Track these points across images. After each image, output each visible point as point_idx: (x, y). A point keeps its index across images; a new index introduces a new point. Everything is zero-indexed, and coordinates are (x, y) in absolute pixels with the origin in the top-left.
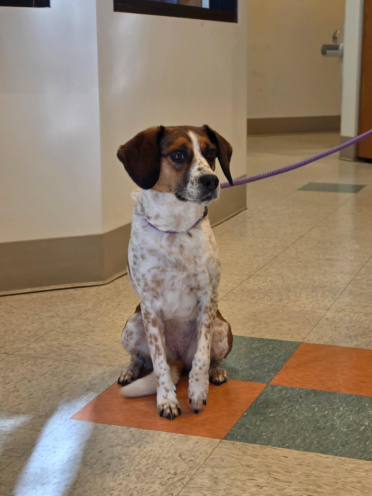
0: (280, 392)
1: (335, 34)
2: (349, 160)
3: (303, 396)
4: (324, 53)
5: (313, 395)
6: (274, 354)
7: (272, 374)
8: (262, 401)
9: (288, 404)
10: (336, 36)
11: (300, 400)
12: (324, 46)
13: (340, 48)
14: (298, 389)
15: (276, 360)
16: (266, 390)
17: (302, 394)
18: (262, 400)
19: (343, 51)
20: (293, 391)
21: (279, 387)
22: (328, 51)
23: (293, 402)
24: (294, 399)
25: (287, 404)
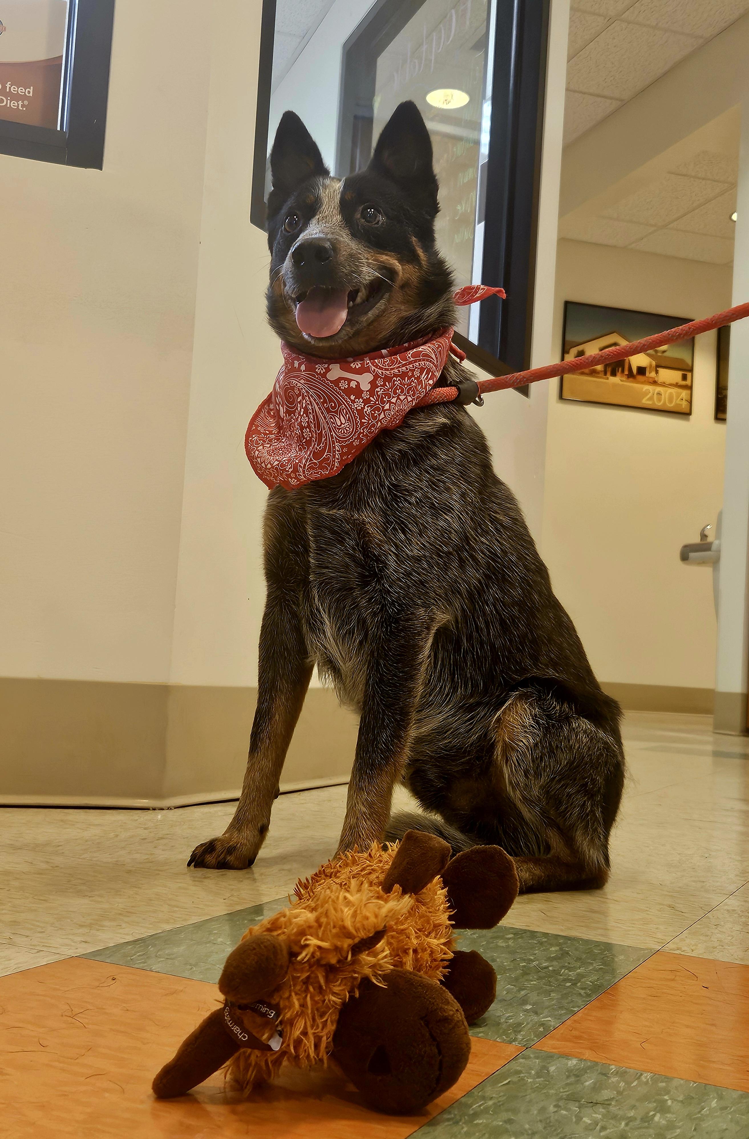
0: (572, 1079)
1: (703, 530)
2: (733, 733)
3: (669, 1102)
4: (684, 557)
5: (714, 1104)
6: (563, 967)
7: (549, 1019)
8: (490, 1103)
9: (603, 1128)
10: (706, 533)
11: (657, 1118)
12: (685, 546)
13: (714, 547)
14: (646, 1076)
15: (568, 984)
16: (515, 1066)
17: (666, 1097)
18: (491, 1098)
19: (719, 551)
20: (628, 1083)
21: (573, 1062)
22: (692, 555)
23: (627, 1125)
24: (632, 1114)
25: (598, 1128)
